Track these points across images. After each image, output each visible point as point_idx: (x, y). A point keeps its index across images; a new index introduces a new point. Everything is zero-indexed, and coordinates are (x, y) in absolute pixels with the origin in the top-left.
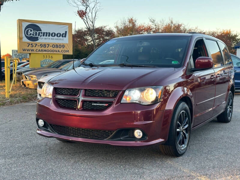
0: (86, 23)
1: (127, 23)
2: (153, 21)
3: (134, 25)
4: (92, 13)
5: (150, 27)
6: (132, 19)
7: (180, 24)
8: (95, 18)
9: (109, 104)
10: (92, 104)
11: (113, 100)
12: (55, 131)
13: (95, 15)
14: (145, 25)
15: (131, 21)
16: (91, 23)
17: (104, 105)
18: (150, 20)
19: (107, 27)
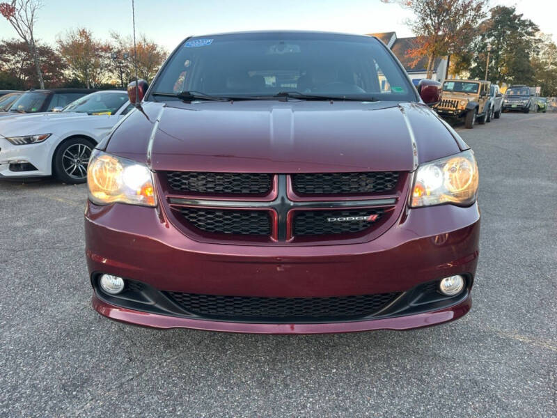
0: (17, 27)
1: (78, 37)
2: (117, 37)
3: (89, 41)
4: (26, 11)
5: (109, 47)
6: (83, 31)
7: (155, 43)
8: (32, 21)
9: (380, 215)
10: (326, 218)
11: (393, 201)
12: (186, 309)
13: (33, 15)
14: (101, 42)
15: (83, 33)
16: (26, 29)
17: (365, 218)
18: (112, 34)
19: (40, 42)
